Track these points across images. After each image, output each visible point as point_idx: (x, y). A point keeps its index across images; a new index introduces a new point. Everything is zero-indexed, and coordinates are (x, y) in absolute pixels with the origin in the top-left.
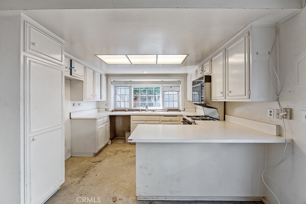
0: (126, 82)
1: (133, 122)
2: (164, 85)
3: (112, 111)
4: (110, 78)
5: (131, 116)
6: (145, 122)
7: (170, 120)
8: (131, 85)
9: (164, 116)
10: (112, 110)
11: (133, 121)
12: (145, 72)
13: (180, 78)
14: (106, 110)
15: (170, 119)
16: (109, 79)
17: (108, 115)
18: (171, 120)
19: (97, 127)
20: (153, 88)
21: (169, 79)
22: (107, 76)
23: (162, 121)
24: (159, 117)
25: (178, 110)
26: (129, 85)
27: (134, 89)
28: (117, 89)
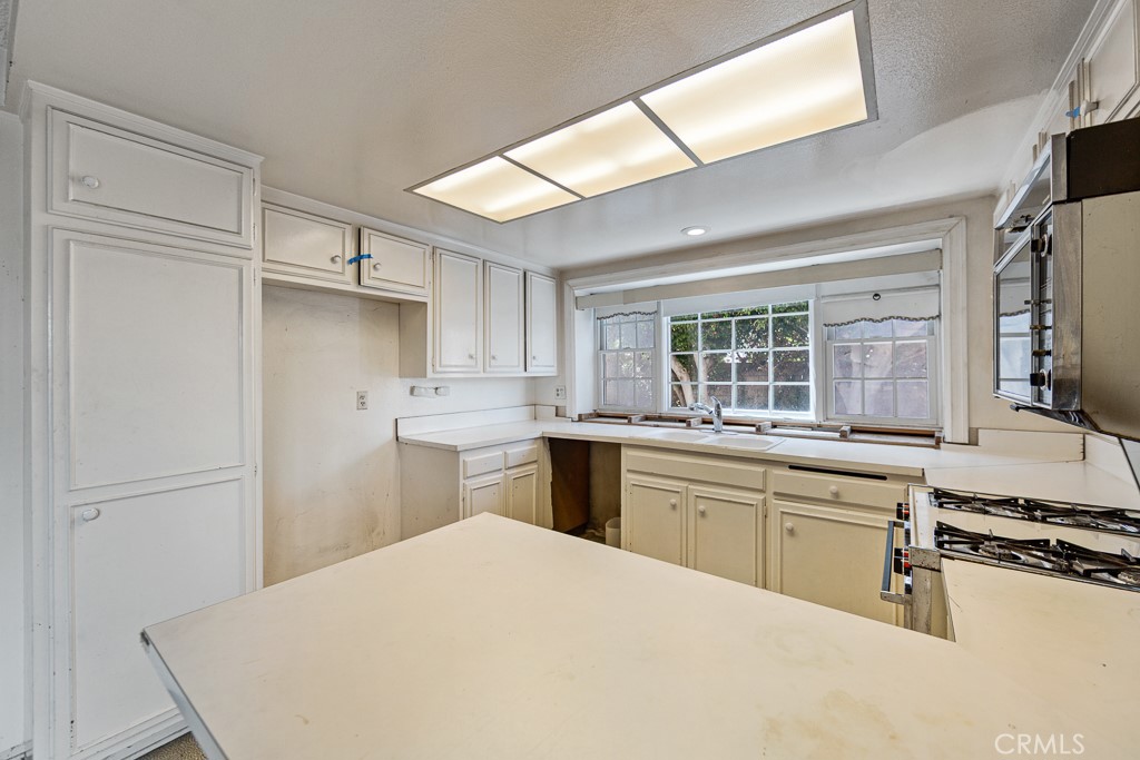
0: (630, 296)
1: (630, 476)
2: (829, 287)
3: (581, 419)
4: (571, 282)
5: (623, 450)
6: (685, 484)
7: (828, 497)
8: (659, 304)
9: (791, 467)
10: (580, 416)
11: (628, 471)
12: (697, 234)
13: (936, 230)
14: (560, 413)
15: (833, 488)
16: (566, 289)
17: (538, 435)
18: (836, 495)
19: (462, 481)
20: (764, 311)
21: (853, 246)
22: (561, 276)
23: (775, 494)
24: (760, 469)
25: (931, 436)
26: (649, 306)
27: (673, 320)
28: (608, 329)
